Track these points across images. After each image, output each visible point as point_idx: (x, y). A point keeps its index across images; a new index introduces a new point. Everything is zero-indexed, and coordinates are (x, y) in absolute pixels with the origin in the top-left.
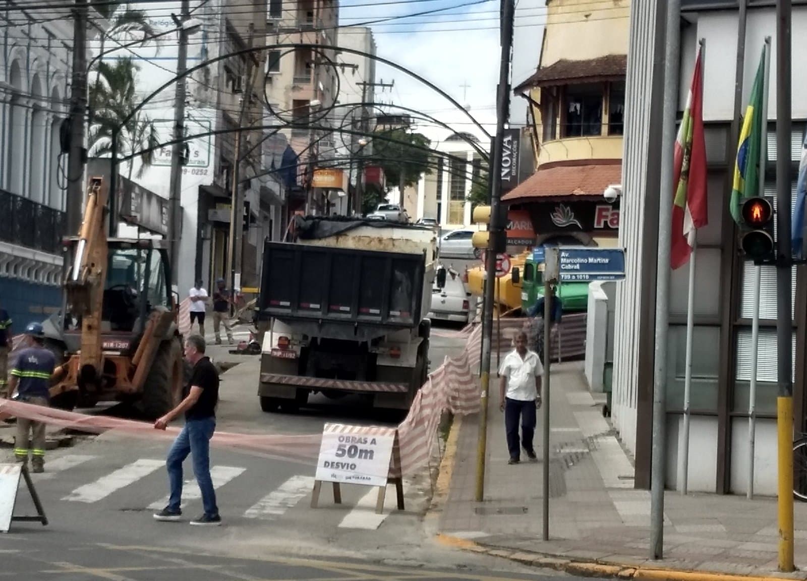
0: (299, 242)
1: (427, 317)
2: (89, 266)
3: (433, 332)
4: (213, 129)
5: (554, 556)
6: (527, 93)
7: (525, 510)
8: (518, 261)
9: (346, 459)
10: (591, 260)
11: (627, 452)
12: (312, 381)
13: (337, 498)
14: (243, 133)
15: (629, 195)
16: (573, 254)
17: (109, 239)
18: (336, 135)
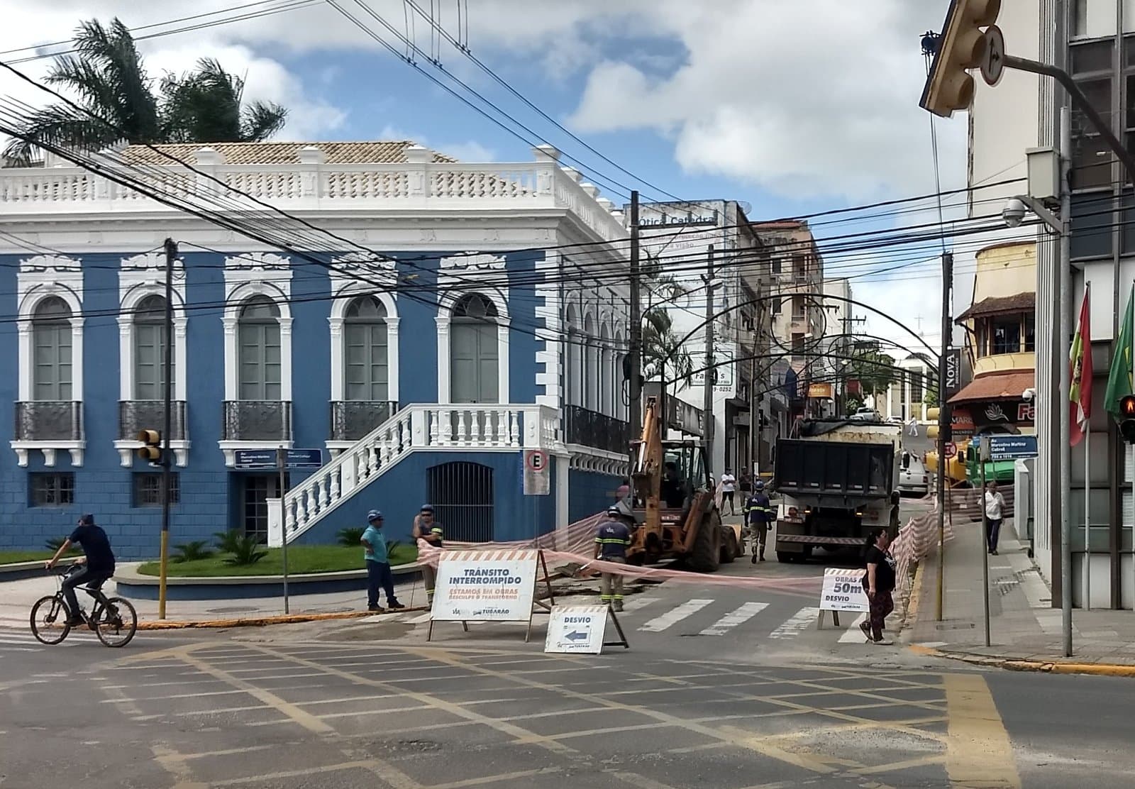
0: (801, 439)
1: (898, 489)
2: (649, 462)
3: (902, 500)
4: (735, 357)
5: (995, 657)
6: (964, 323)
7: (973, 626)
8: (962, 446)
9: (841, 594)
10: (1013, 444)
11: (1046, 582)
12: (815, 539)
13: (837, 623)
14: (756, 360)
15: (1041, 396)
16: (1000, 440)
17: (663, 441)
18: (825, 359)
